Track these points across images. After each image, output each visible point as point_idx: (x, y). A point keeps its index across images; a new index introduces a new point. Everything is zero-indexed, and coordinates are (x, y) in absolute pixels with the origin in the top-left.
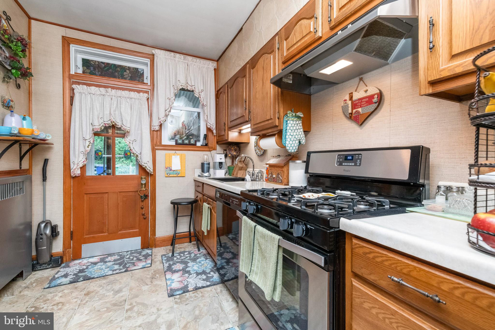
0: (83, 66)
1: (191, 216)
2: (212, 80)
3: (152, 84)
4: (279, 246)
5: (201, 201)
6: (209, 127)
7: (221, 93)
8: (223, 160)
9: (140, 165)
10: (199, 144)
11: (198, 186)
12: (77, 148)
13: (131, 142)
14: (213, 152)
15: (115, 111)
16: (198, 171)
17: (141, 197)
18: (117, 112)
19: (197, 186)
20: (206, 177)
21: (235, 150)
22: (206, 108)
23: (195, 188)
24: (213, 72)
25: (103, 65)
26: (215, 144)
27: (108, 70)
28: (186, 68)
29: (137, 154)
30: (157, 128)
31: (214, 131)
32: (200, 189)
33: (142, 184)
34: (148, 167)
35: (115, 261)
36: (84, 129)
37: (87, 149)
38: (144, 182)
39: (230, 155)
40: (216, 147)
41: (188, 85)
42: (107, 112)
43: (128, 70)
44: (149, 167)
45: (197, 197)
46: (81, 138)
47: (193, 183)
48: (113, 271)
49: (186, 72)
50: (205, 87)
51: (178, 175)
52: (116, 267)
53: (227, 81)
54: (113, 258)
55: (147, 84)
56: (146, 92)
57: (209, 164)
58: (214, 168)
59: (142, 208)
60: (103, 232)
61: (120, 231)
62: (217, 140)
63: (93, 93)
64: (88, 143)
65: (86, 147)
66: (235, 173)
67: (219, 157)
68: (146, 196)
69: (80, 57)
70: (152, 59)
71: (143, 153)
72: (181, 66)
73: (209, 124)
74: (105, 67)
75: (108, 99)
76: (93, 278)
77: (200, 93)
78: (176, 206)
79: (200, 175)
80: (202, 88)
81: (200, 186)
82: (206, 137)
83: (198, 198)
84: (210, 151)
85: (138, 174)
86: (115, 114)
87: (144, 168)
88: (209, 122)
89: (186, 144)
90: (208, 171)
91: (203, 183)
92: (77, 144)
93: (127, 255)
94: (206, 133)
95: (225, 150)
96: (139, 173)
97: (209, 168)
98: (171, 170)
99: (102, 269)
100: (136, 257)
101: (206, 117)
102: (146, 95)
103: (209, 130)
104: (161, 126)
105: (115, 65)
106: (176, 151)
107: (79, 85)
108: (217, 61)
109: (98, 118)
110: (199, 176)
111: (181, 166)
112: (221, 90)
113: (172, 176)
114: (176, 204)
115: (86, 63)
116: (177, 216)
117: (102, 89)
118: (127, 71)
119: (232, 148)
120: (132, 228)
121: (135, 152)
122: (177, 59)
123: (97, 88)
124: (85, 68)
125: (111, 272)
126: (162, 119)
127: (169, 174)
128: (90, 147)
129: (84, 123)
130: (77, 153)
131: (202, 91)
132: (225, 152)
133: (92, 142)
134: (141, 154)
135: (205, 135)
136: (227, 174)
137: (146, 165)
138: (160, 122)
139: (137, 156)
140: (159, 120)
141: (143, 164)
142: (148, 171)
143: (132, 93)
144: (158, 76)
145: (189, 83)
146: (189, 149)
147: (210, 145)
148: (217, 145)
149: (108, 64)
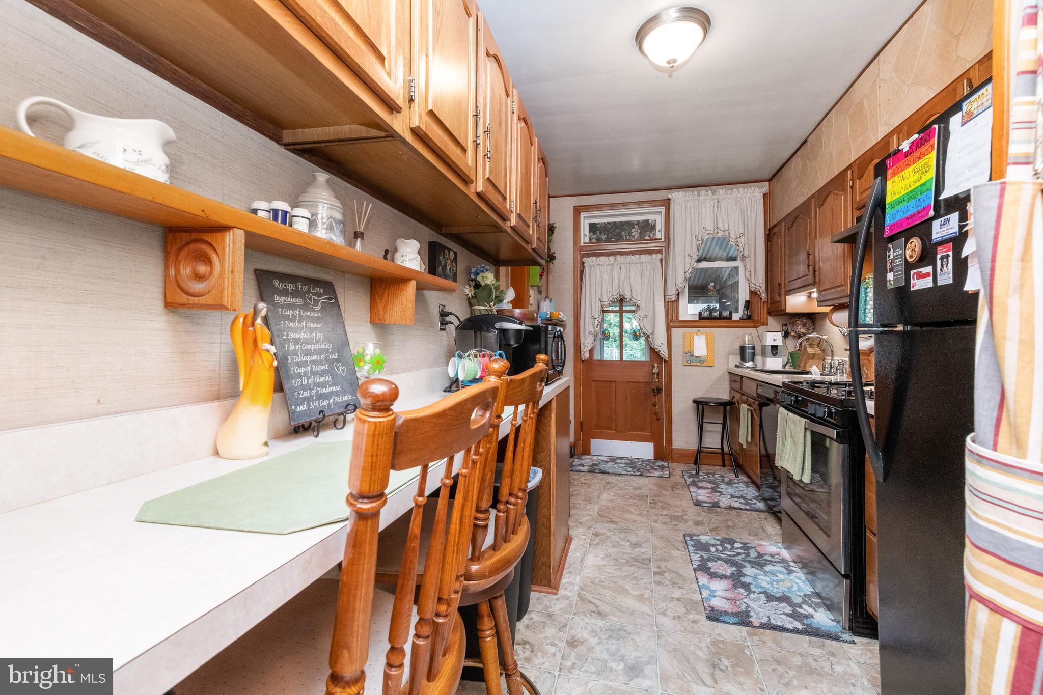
0: (590, 232)
1: (724, 424)
2: (758, 216)
3: (667, 240)
4: (806, 429)
5: (738, 403)
6: (753, 289)
7: (774, 235)
8: (779, 342)
9: (651, 348)
10: (736, 317)
11: (734, 381)
12: (587, 328)
13: (641, 319)
14: (761, 329)
15: (624, 282)
16: (736, 359)
17: (654, 390)
18: (625, 283)
19: (732, 381)
20: (748, 367)
21: (804, 325)
22: (747, 259)
23: (730, 384)
24: (762, 201)
25: (610, 226)
26: (765, 316)
27: (614, 230)
28: (716, 207)
29: (648, 333)
30: (674, 298)
31: (763, 295)
32: (737, 386)
33: (654, 373)
34: (662, 352)
35: (625, 463)
36: (593, 306)
37: (596, 329)
38: (656, 370)
39: (793, 334)
40: (767, 319)
41: (719, 231)
42: (616, 284)
43: (637, 224)
44: (664, 351)
45: (733, 397)
46: (591, 317)
47: (728, 377)
48: (627, 471)
49: (715, 212)
50: (746, 228)
51: (701, 362)
52: (629, 469)
53: (784, 216)
54: (623, 461)
55: (660, 239)
56: (659, 252)
57: (753, 348)
58: (764, 354)
59: (655, 405)
60: (611, 429)
61: (629, 431)
62: (768, 309)
63: (602, 263)
64: (597, 322)
65: (596, 328)
66: (802, 365)
67: (773, 338)
68: (659, 390)
69: (587, 222)
70: (667, 206)
71: (656, 332)
72: (708, 206)
73: (754, 286)
74: (611, 228)
75: (616, 268)
76: (608, 473)
77: (739, 239)
78: (700, 406)
79: (738, 364)
80: (741, 231)
81: (737, 382)
82: (748, 304)
83: (735, 400)
84: (756, 327)
85: (648, 360)
86: (623, 285)
87: (657, 352)
88: (753, 282)
89: (716, 318)
90: (753, 360)
91: (742, 377)
92: (587, 324)
93: (639, 462)
94: (748, 299)
95: (786, 325)
96: (651, 359)
97: (754, 354)
98: (692, 356)
99: (615, 468)
100: (650, 466)
101: (748, 274)
102: (659, 256)
103: (753, 293)
104: (678, 295)
105: (622, 222)
106: (700, 329)
107: (589, 257)
108: (770, 180)
109: (607, 292)
110: (737, 366)
111: (708, 351)
112: (776, 230)
113: (694, 364)
114: (701, 406)
115: (593, 228)
116: (702, 422)
117: (611, 258)
118: (636, 227)
119: (798, 322)
120: (643, 429)
121: (646, 332)
122: (702, 198)
123: (606, 258)
124: (592, 233)
125: (625, 473)
126: (680, 286)
127: (689, 362)
128: (599, 326)
129: (593, 300)
130: (587, 334)
131: (742, 235)
132: (785, 328)
133: (600, 320)
134: (653, 333)
135: (746, 301)
136: (789, 364)
137: (659, 348)
138: (678, 290)
139: (648, 336)
140: (677, 288)
141: (656, 347)
142: (662, 356)
143: (643, 256)
144: (675, 228)
145: (721, 226)
146: (720, 324)
147: (755, 317)
148: (770, 318)
149: (614, 223)
